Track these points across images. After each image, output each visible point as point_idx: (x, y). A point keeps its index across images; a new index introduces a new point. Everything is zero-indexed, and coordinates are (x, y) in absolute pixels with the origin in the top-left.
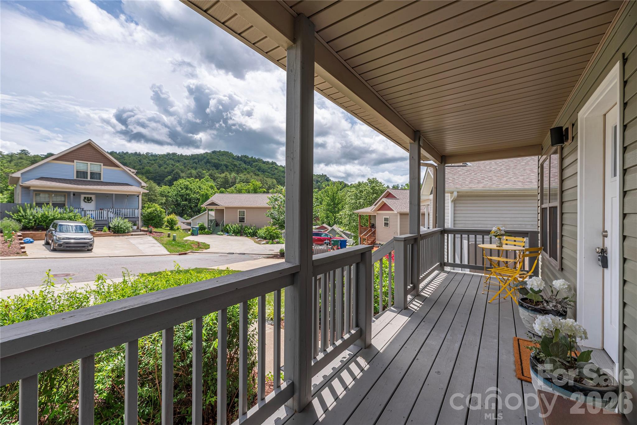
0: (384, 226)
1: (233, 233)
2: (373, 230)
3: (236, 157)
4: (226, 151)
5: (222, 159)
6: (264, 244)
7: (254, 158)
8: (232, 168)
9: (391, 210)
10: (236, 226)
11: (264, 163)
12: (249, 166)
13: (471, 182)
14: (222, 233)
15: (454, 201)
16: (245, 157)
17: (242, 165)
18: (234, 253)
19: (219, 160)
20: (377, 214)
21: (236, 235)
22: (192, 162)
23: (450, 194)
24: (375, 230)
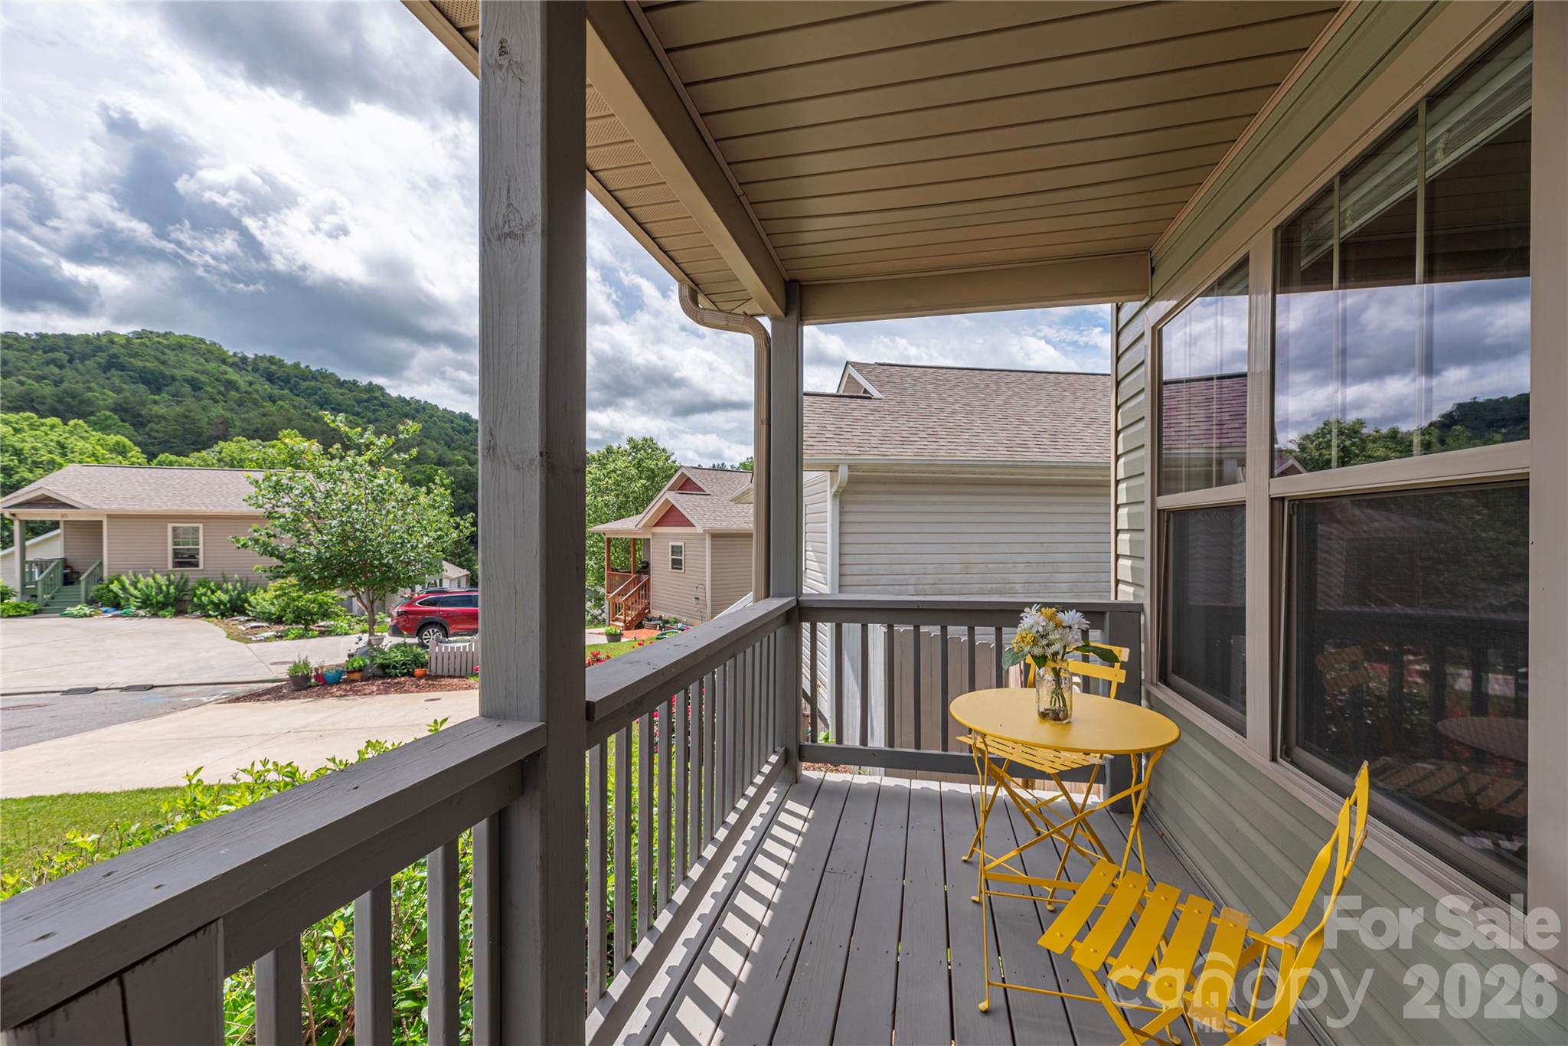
0: (670, 569)
1: (139, 608)
2: (644, 578)
3: (236, 359)
4: (192, 334)
5: (174, 359)
6: (267, 639)
7: (303, 366)
8: (219, 393)
9: (688, 523)
10: (160, 579)
11: (341, 384)
12: (286, 391)
13: (884, 439)
14: (87, 610)
15: (842, 496)
16: (271, 360)
17: (257, 386)
18: (97, 690)
19: (164, 363)
20: (653, 534)
21: (155, 615)
22: (37, 358)
23: (828, 473)
24: (649, 579)
